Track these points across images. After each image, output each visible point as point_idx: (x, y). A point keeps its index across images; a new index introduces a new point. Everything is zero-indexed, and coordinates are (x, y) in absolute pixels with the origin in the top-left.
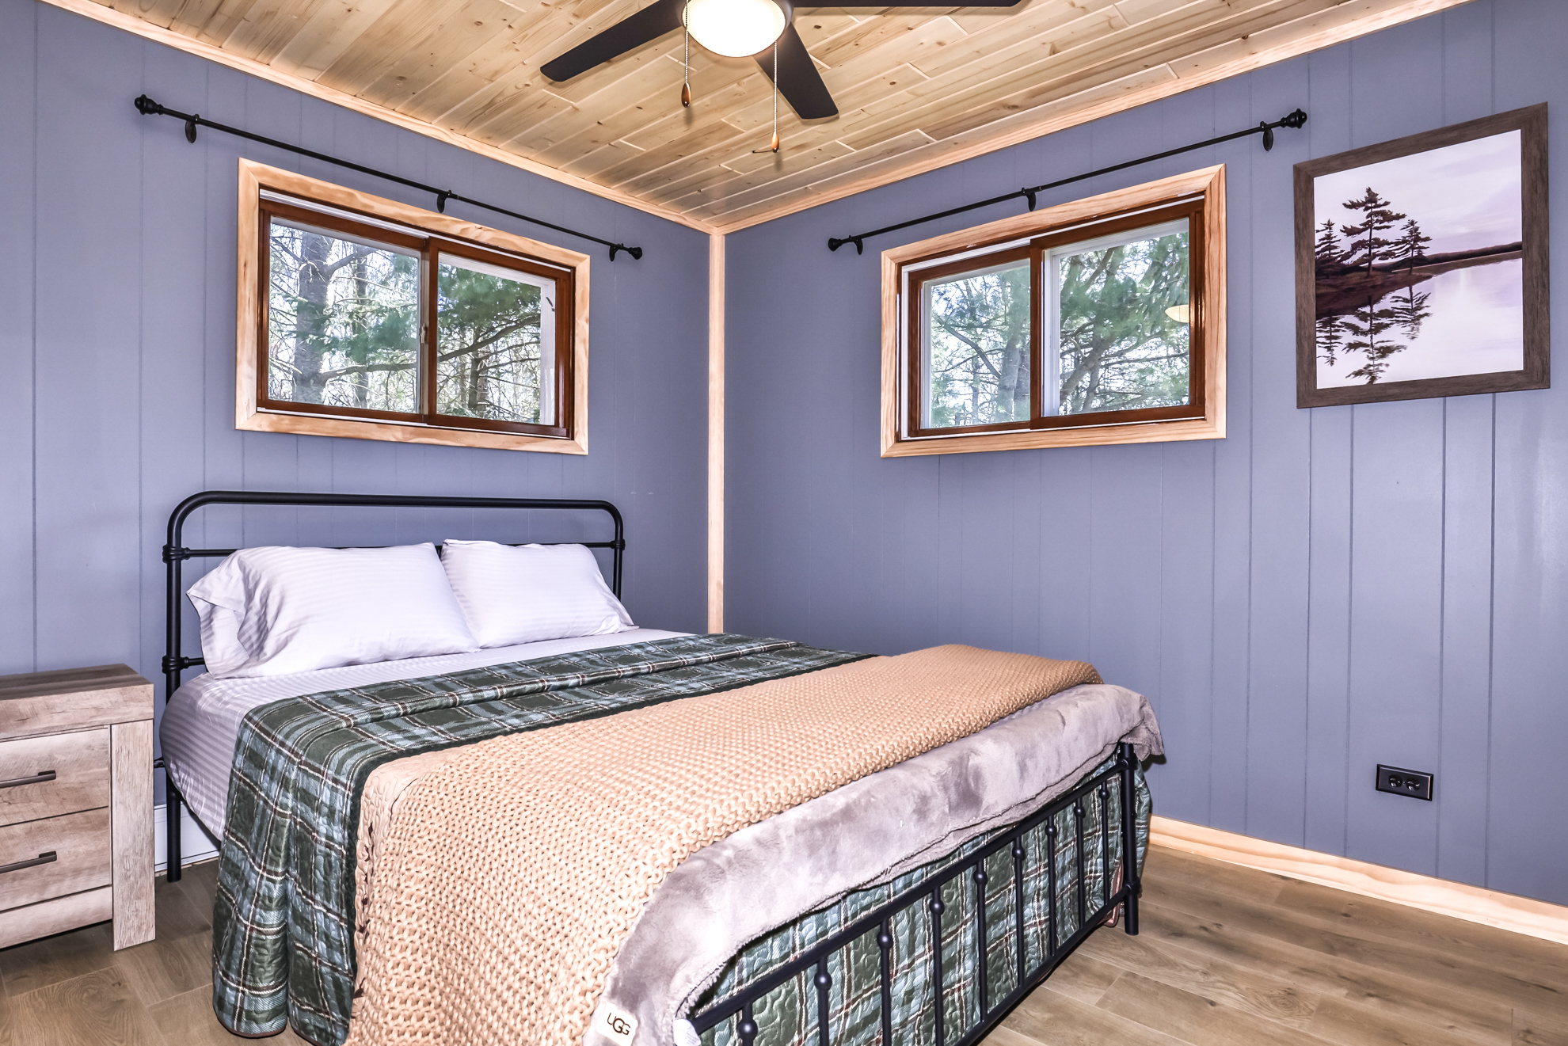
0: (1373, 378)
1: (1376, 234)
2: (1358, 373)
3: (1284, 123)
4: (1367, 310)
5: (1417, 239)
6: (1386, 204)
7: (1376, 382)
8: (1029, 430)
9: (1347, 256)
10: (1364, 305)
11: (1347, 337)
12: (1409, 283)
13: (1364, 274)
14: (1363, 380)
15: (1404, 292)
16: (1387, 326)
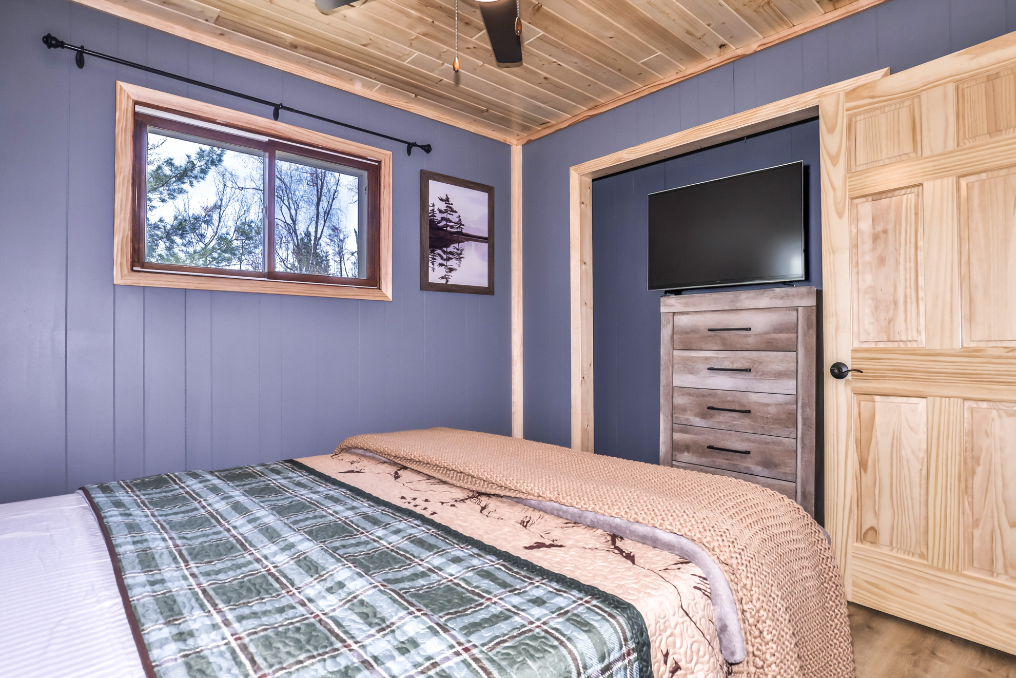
0: (447, 281)
1: (449, 216)
2: (442, 278)
3: (423, 147)
4: (445, 249)
5: (461, 224)
6: (452, 204)
7: (448, 283)
8: (266, 279)
9: (439, 222)
10: (445, 247)
11: (439, 260)
12: (459, 242)
13: (444, 232)
14: (443, 281)
15: (456, 245)
16: (452, 259)
